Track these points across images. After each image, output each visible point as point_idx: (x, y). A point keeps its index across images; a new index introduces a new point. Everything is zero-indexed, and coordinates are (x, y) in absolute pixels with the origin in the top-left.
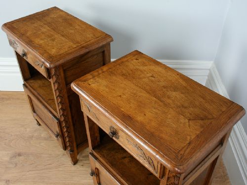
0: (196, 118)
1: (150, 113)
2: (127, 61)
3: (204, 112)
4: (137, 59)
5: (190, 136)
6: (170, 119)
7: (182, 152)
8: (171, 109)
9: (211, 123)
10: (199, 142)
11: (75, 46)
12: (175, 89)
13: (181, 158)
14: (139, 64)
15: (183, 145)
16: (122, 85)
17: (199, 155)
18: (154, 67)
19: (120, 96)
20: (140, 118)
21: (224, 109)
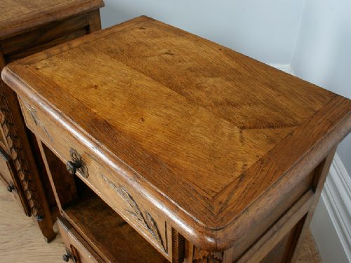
0: (257, 124)
1: (154, 117)
2: (124, 31)
3: (276, 113)
4: (141, 28)
5: (244, 160)
6: (198, 126)
7: (223, 198)
8: (201, 108)
9: (291, 134)
10: (264, 174)
11: (27, 12)
12: (214, 73)
13: (221, 211)
14: (145, 35)
15: (225, 182)
16: (104, 69)
17: (266, 203)
18: (173, 39)
19: (96, 87)
20: (131, 126)
21: (318, 107)
